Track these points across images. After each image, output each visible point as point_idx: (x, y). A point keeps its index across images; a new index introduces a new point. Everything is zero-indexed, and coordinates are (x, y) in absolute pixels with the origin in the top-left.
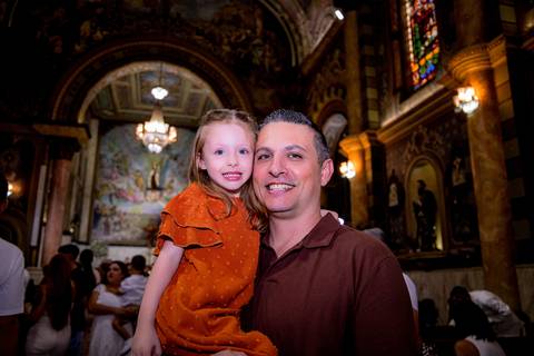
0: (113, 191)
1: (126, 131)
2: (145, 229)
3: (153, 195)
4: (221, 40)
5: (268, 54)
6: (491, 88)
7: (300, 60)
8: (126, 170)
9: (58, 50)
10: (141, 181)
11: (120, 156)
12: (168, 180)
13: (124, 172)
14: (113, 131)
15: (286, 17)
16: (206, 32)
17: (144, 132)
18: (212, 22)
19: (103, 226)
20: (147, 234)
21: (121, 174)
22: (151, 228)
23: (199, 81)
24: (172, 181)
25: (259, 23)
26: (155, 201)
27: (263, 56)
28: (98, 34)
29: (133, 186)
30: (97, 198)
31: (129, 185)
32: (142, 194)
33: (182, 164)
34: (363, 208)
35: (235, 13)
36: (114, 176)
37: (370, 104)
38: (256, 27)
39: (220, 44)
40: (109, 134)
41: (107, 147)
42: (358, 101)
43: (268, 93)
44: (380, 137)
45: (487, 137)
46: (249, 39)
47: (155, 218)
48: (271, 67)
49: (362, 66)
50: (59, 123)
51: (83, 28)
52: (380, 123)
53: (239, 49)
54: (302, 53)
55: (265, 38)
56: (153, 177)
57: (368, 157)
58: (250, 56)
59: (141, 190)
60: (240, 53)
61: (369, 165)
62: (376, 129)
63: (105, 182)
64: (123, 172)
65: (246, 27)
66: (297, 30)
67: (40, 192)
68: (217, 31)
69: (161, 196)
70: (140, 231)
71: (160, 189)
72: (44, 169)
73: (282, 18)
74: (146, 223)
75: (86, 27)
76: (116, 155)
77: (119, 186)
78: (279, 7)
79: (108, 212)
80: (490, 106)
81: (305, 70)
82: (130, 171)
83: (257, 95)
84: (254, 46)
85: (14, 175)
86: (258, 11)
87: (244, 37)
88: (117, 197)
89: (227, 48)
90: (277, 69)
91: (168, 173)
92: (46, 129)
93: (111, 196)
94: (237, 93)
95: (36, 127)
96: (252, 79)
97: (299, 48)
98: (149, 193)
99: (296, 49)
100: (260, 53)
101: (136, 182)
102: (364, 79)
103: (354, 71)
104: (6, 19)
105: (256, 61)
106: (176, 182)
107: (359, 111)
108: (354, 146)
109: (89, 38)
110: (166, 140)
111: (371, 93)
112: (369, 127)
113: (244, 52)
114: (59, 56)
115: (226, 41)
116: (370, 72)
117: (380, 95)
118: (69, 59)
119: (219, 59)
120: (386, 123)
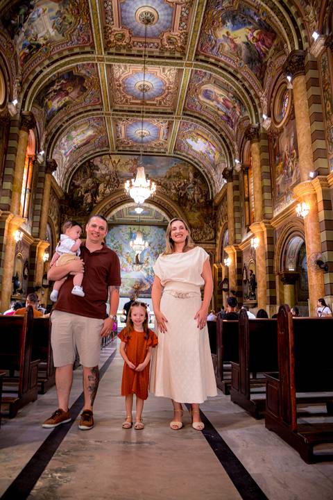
1: (121, 229)
2: (133, 287)
3: (137, 267)
4: (171, 187)
5: (196, 192)
6: (263, 239)
7: (214, 195)
9: (89, 201)
10: (130, 259)
11: (117, 245)
12: (145, 258)
13: (121, 254)
15: (206, 171)
16: (162, 183)
17: (133, 245)
18: (166, 177)
20: (134, 290)
22: (136, 286)
23: (159, 210)
24: (148, 258)
25: (191, 175)
26: (138, 270)
29: (126, 262)
31: (123, 261)
32: (131, 267)
33: (154, 248)
34: (233, 280)
35: (177, 171)
37: (237, 231)
38: (189, 177)
39: (170, 190)
42: (232, 229)
43: (197, 214)
44: (240, 247)
45: (260, 258)
46: (186, 185)
47: (138, 281)
48: (198, 200)
49: (234, 211)
52: (241, 240)
53: (181, 191)
54: (215, 191)
55: (195, 183)
57: (236, 257)
58: (186, 195)
59: (130, 264)
60: (181, 193)
61: (236, 260)
62: (239, 243)
65: (184, 178)
66: (212, 178)
68: (168, 182)
69: (142, 267)
70: (130, 288)
71: (141, 264)
73: (204, 171)
74: (133, 284)
75: (101, 187)
76: (115, 244)
78: (201, 165)
80: (263, 247)
81: (217, 201)
82: (123, 253)
83: (190, 216)
84: (188, 188)
86: (191, 168)
87: (183, 184)
89: (174, 191)
90: (202, 200)
96: (188, 208)
97: (214, 188)
98: (135, 266)
99: (212, 189)
100: (192, 192)
101: (127, 260)
102: (234, 218)
103: (230, 214)
104: (66, 189)
105: (190, 197)
106: (150, 259)
107: (232, 234)
108: (231, 251)
109: (103, 193)
110: (143, 248)
111: (238, 225)
112: (236, 242)
113: (183, 192)
114: (89, 204)
115: (173, 187)
116: (237, 215)
117: (242, 227)
118: (94, 205)
119: (170, 198)
120: (243, 241)
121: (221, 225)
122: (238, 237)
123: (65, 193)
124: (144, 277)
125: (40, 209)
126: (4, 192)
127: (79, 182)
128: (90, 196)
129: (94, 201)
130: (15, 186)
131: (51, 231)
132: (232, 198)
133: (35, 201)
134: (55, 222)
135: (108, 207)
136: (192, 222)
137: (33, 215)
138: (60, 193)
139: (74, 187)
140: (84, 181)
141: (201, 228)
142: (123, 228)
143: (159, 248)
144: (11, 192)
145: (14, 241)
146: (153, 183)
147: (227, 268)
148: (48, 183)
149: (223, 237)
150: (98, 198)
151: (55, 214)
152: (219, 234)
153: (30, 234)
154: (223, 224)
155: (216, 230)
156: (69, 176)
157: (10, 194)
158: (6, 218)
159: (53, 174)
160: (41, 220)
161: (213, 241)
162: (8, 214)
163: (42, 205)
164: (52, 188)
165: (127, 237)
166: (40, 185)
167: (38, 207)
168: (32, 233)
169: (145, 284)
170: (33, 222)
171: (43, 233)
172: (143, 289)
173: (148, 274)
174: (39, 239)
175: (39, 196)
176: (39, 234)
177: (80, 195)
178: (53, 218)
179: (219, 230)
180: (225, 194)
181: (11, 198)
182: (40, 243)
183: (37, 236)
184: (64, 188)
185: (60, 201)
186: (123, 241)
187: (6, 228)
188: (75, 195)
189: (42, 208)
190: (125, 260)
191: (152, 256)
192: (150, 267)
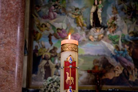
0: (52, 32)
2: (89, 72)
8: (64, 9)
10: (81, 19)
12: (110, 17)
19: (43, 70)
20: (92, 77)
24: (115, 19)
26: (98, 40)
29: (73, 26)
30: (35, 39)
32: (84, 33)
36: (52, 15)
47: (99, 59)
56: (95, 14)
59: (82, 29)
63: (43, 21)
64: (61, 11)
69: (105, 34)
74: (90, 65)
77: (58, 25)
79: (49, 55)
82: (69, 9)
88: (57, 38)
91: (110, 9)
93: (50, 36)
101: (76, 22)
106: (119, 19)
124: (109, 52)
169: (112, 66)
172: (110, 76)
173: (117, 47)
190: (71, 21)
191: (122, 13)
192: (119, 33)
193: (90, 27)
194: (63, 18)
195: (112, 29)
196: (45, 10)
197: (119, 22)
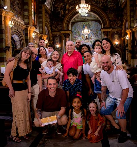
1: (78, 24)
4: (100, 2)
5: (112, 3)
7: (121, 4)
9: (63, 13)
10: (83, 37)
12: (90, 36)
13: (79, 36)
14: (75, 25)
17: (84, 32)
21: (78, 36)
24: (91, 36)
27: (111, 4)
28: (70, 8)
29: (82, 39)
31: (80, 39)
32: (84, 41)
37: (132, 22)
39: (99, 4)
40: (74, 26)
41: (74, 29)
42: (129, 21)
43: (113, 15)
44: (133, 30)
48: (113, 7)
49: (130, 12)
50: (65, 30)
51: (67, 7)
52: (134, 26)
53: (105, 4)
54: (122, 1)
57: (131, 34)
58: (107, 5)
60: (105, 5)
61: (131, 36)
62: (133, 28)
63: (75, 38)
67: (64, 46)
69: (89, 41)
71: (88, 39)
72: (64, 41)
75: (67, 6)
76: (76, 31)
81: (123, 6)
83: (109, 15)
84: (108, 2)
85: (58, 43)
89: (101, 4)
90: (115, 7)
92: (63, 32)
94: (105, 16)
95: (61, 32)
96: (108, 12)
98: (86, 40)
99: (120, 1)
100: (110, 4)
101: (82, 38)
102: (130, 15)
103: (129, 14)
104: (52, 9)
105: (109, 6)
107: (130, 24)
108: (128, 32)
109: (69, 9)
110: (88, 33)
111: (132, 19)
112: (131, 28)
113: (106, 4)
114: (62, 15)
115: (101, 2)
116: (132, 14)
117: (134, 20)
118: (65, 15)
119: (99, 8)
120: (135, 27)
121: (124, 19)
122: (132, 25)
123: (52, 11)
124: (90, 45)
125: (41, 21)
126: (25, 17)
127: (57, 5)
128: (63, 11)
129: (65, 13)
130: (30, 13)
131: (48, 29)
132: (129, 5)
133: (39, 18)
134: (49, 25)
135: (71, 15)
136: (110, 19)
137: (39, 24)
138: (49, 12)
139: (55, 8)
140: (59, 5)
141: (115, 21)
142: (79, 23)
143: (96, 31)
144: (28, 16)
145: (32, 37)
146: (89, 6)
147: (127, 40)
148: (43, 9)
149: (125, 24)
150: (66, 12)
151: (49, 21)
152: (124, 23)
153: (39, 33)
154: (125, 18)
155: (122, 21)
156: (53, 3)
157: (28, 17)
158: (28, 28)
159: (45, 4)
160: (42, 26)
161: (121, 27)
162: (29, 26)
163: (42, 19)
164: (46, 10)
165: (81, 27)
166: (40, 10)
167: (41, 20)
168: (39, 32)
170: (39, 27)
171: (44, 31)
174: (43, 34)
175: (41, 15)
176: (42, 32)
177: (58, 11)
178: (48, 23)
179: (123, 21)
180: (126, 3)
181: (28, 19)
182: (43, 36)
183: (42, 33)
184: (51, 9)
185: (50, 15)
186: (80, 29)
187: (28, 32)
188: (56, 12)
189: (42, 20)
190: (81, 38)
191: (93, 35)
192: (92, 40)
193: (86, 39)
194: (79, 37)
195: (91, 39)
196: (75, 36)
197: (93, 37)
